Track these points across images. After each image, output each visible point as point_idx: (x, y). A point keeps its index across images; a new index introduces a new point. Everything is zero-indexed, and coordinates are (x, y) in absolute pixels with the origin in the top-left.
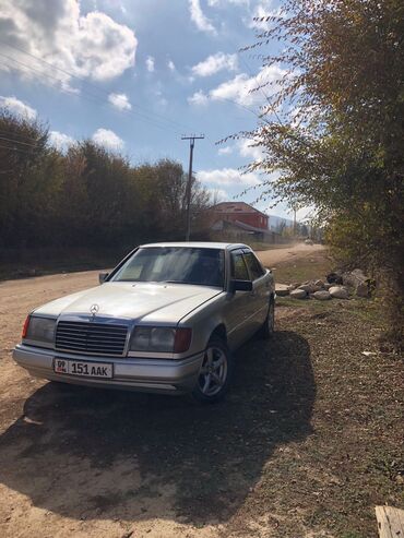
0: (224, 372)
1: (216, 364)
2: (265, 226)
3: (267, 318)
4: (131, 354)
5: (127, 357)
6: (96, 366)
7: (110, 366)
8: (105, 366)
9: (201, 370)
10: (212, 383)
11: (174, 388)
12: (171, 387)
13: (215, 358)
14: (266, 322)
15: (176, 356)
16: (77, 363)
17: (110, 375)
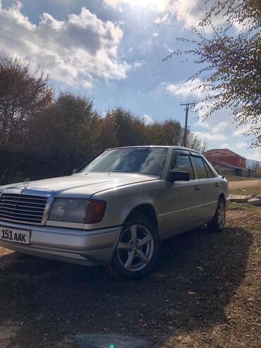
1: (142, 242)
4: (49, 223)
5: (45, 226)
6: (18, 232)
7: (27, 233)
8: (22, 232)
9: (121, 246)
11: (82, 258)
12: (79, 257)
15: (86, 226)
16: (5, 229)
17: (27, 242)
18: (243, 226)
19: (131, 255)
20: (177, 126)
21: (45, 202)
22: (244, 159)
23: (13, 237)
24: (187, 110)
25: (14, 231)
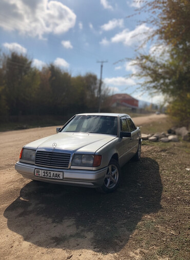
0: (117, 177)
1: (113, 173)
2: (137, 105)
3: (138, 151)
4: (72, 167)
5: (70, 169)
6: (55, 173)
7: (61, 173)
8: (59, 173)
9: (106, 176)
10: (111, 182)
11: (92, 184)
13: (113, 170)
14: (137, 153)
15: (94, 169)
16: (45, 171)
17: (61, 178)
18: (151, 157)
19: (109, 180)
20: (95, 78)
21: (70, 157)
22: (137, 101)
23: (52, 175)
24: (102, 66)
25: (52, 173)
